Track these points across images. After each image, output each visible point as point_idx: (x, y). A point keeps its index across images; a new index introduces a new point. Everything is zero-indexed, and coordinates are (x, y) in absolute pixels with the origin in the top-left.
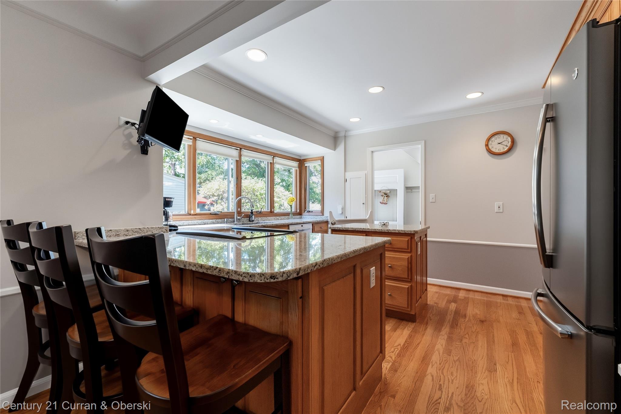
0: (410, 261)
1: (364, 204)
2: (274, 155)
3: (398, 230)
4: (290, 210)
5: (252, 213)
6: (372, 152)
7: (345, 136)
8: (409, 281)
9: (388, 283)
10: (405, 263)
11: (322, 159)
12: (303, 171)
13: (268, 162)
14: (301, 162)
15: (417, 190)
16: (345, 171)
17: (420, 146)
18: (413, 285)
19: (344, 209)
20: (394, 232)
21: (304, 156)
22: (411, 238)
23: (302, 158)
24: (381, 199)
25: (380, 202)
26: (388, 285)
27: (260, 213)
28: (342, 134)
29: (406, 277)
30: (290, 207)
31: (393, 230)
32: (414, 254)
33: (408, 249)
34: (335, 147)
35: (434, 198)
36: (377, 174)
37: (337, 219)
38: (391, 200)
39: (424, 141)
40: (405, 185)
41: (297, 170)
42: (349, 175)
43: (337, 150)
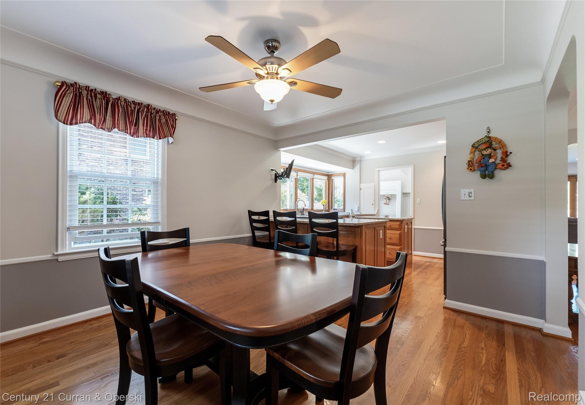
0: (400, 235)
1: (373, 204)
2: (314, 173)
3: (394, 219)
4: (323, 209)
5: (303, 210)
6: (379, 171)
7: (360, 160)
8: (400, 245)
9: (388, 246)
10: (398, 236)
11: (344, 175)
12: (331, 182)
13: (310, 178)
14: (329, 176)
15: (409, 195)
16: (360, 183)
17: (411, 168)
18: (402, 247)
19: (359, 208)
20: (392, 219)
21: (331, 172)
22: (401, 223)
23: (330, 174)
24: (384, 201)
25: (384, 203)
26: (388, 248)
27: (306, 210)
28: (358, 159)
29: (398, 243)
30: (323, 206)
31: (391, 219)
32: (402, 231)
33: (399, 228)
34: (353, 167)
35: (420, 202)
36: (382, 184)
37: (356, 214)
38: (392, 202)
39: (413, 165)
40: (402, 191)
41: (326, 182)
42: (362, 186)
43: (354, 170)
